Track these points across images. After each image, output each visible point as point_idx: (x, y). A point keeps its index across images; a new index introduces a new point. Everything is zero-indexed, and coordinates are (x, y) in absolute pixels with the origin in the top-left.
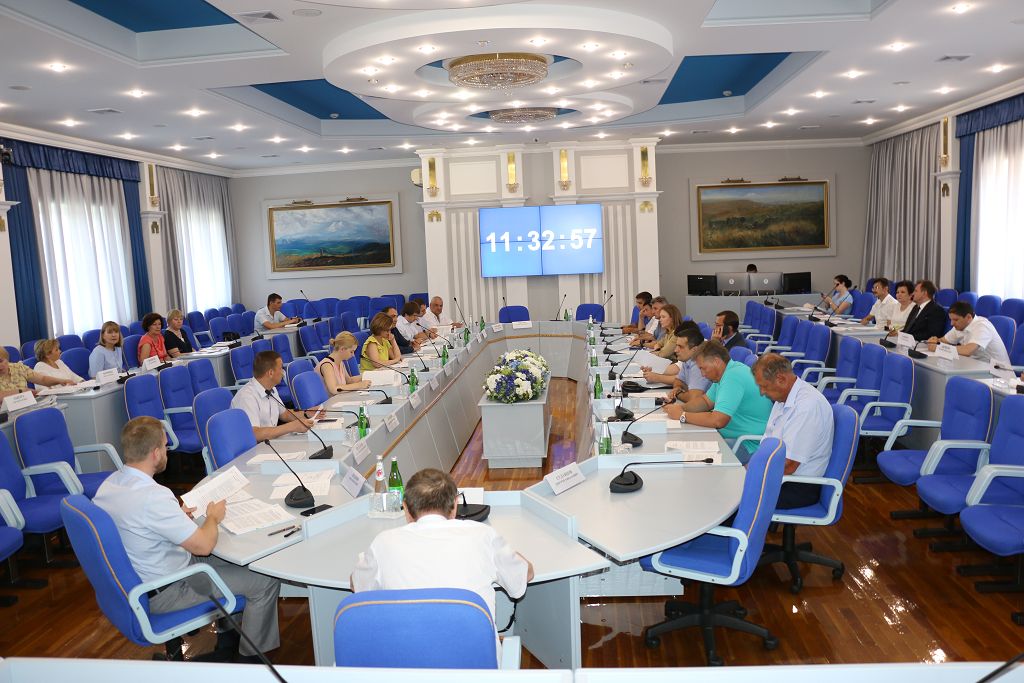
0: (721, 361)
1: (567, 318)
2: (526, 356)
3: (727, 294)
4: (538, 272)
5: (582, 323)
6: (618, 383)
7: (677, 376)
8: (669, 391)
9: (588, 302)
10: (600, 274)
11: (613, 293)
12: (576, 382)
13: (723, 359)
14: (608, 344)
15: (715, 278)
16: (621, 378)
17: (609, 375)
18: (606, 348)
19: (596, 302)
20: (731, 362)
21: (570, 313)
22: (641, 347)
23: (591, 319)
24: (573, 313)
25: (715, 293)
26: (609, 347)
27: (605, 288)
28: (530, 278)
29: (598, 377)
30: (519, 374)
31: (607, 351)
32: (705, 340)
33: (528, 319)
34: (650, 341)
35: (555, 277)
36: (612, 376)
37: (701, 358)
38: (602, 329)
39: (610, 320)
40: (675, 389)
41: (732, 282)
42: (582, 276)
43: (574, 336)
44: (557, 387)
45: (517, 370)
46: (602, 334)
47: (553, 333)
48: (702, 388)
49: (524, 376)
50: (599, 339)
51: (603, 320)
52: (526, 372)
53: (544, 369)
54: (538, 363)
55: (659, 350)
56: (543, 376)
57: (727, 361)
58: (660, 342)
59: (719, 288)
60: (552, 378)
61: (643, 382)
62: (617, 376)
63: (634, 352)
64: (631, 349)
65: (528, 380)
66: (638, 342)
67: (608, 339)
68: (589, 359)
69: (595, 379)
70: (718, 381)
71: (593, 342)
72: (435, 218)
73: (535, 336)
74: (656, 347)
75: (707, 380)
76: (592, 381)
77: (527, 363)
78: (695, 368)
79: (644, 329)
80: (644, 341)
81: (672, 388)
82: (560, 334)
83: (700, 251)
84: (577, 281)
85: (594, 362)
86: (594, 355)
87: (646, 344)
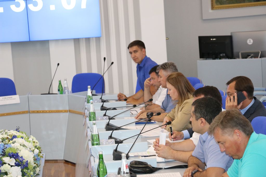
0: (243, 135)
1: (61, 90)
2: (15, 137)
3: (245, 56)
4: (24, 38)
5: (80, 95)
6: (124, 164)
7: (193, 153)
8: (184, 170)
9: (85, 71)
10: (98, 39)
11: (114, 59)
12: (74, 164)
13: (245, 131)
14: (110, 119)
15: (230, 38)
16: (127, 157)
17: (114, 154)
18: (108, 124)
19: (95, 71)
20: (254, 135)
21: (64, 84)
22: (149, 120)
23: (89, 91)
24: (68, 84)
25: (231, 55)
26: (112, 122)
27: (104, 54)
28: (15, 45)
29: (101, 157)
30: (6, 159)
31: (109, 127)
32: (223, 110)
33: (15, 93)
34: (159, 114)
35: (45, 43)
36: (117, 156)
37: (219, 131)
38: (103, 101)
39: (112, 91)
40: (190, 169)
41: (250, 42)
42: (77, 41)
43: (70, 111)
44: (52, 172)
45: (4, 155)
46: (103, 108)
47: (46, 109)
48: (222, 165)
49: (13, 161)
50: (100, 113)
51: (103, 91)
52: (15, 156)
53: (37, 151)
54: (30, 145)
55: (169, 123)
56: (35, 160)
57: (249, 134)
58: (170, 114)
59: (235, 50)
60: (47, 161)
61: (153, 162)
62: (124, 155)
63: (142, 126)
64: (137, 123)
65: (17, 165)
66: (144, 116)
67: (110, 113)
68: (89, 137)
69: (97, 161)
70: (240, 158)
71: (92, 117)
73: (24, 113)
74: (166, 119)
75: (227, 157)
76: (95, 163)
77: (16, 145)
78: (212, 142)
79: (151, 100)
80: (152, 114)
81: (186, 167)
82: (54, 109)
83: (213, 8)
84: (71, 47)
85: (95, 140)
86: (95, 133)
87: (155, 117)
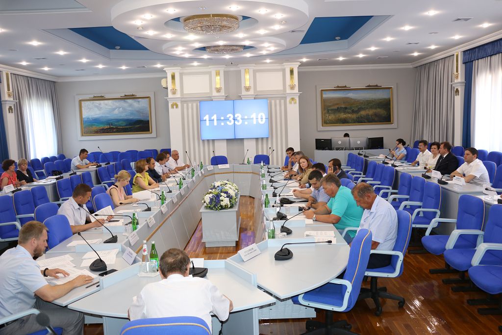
72: (175, 107)
